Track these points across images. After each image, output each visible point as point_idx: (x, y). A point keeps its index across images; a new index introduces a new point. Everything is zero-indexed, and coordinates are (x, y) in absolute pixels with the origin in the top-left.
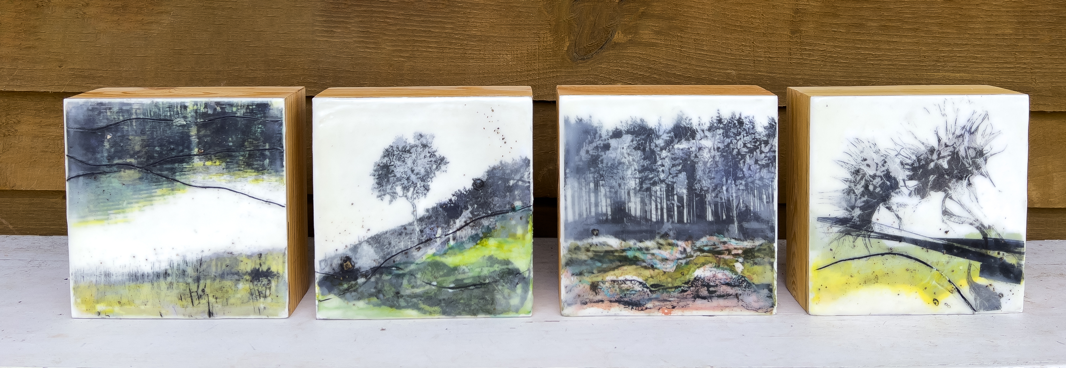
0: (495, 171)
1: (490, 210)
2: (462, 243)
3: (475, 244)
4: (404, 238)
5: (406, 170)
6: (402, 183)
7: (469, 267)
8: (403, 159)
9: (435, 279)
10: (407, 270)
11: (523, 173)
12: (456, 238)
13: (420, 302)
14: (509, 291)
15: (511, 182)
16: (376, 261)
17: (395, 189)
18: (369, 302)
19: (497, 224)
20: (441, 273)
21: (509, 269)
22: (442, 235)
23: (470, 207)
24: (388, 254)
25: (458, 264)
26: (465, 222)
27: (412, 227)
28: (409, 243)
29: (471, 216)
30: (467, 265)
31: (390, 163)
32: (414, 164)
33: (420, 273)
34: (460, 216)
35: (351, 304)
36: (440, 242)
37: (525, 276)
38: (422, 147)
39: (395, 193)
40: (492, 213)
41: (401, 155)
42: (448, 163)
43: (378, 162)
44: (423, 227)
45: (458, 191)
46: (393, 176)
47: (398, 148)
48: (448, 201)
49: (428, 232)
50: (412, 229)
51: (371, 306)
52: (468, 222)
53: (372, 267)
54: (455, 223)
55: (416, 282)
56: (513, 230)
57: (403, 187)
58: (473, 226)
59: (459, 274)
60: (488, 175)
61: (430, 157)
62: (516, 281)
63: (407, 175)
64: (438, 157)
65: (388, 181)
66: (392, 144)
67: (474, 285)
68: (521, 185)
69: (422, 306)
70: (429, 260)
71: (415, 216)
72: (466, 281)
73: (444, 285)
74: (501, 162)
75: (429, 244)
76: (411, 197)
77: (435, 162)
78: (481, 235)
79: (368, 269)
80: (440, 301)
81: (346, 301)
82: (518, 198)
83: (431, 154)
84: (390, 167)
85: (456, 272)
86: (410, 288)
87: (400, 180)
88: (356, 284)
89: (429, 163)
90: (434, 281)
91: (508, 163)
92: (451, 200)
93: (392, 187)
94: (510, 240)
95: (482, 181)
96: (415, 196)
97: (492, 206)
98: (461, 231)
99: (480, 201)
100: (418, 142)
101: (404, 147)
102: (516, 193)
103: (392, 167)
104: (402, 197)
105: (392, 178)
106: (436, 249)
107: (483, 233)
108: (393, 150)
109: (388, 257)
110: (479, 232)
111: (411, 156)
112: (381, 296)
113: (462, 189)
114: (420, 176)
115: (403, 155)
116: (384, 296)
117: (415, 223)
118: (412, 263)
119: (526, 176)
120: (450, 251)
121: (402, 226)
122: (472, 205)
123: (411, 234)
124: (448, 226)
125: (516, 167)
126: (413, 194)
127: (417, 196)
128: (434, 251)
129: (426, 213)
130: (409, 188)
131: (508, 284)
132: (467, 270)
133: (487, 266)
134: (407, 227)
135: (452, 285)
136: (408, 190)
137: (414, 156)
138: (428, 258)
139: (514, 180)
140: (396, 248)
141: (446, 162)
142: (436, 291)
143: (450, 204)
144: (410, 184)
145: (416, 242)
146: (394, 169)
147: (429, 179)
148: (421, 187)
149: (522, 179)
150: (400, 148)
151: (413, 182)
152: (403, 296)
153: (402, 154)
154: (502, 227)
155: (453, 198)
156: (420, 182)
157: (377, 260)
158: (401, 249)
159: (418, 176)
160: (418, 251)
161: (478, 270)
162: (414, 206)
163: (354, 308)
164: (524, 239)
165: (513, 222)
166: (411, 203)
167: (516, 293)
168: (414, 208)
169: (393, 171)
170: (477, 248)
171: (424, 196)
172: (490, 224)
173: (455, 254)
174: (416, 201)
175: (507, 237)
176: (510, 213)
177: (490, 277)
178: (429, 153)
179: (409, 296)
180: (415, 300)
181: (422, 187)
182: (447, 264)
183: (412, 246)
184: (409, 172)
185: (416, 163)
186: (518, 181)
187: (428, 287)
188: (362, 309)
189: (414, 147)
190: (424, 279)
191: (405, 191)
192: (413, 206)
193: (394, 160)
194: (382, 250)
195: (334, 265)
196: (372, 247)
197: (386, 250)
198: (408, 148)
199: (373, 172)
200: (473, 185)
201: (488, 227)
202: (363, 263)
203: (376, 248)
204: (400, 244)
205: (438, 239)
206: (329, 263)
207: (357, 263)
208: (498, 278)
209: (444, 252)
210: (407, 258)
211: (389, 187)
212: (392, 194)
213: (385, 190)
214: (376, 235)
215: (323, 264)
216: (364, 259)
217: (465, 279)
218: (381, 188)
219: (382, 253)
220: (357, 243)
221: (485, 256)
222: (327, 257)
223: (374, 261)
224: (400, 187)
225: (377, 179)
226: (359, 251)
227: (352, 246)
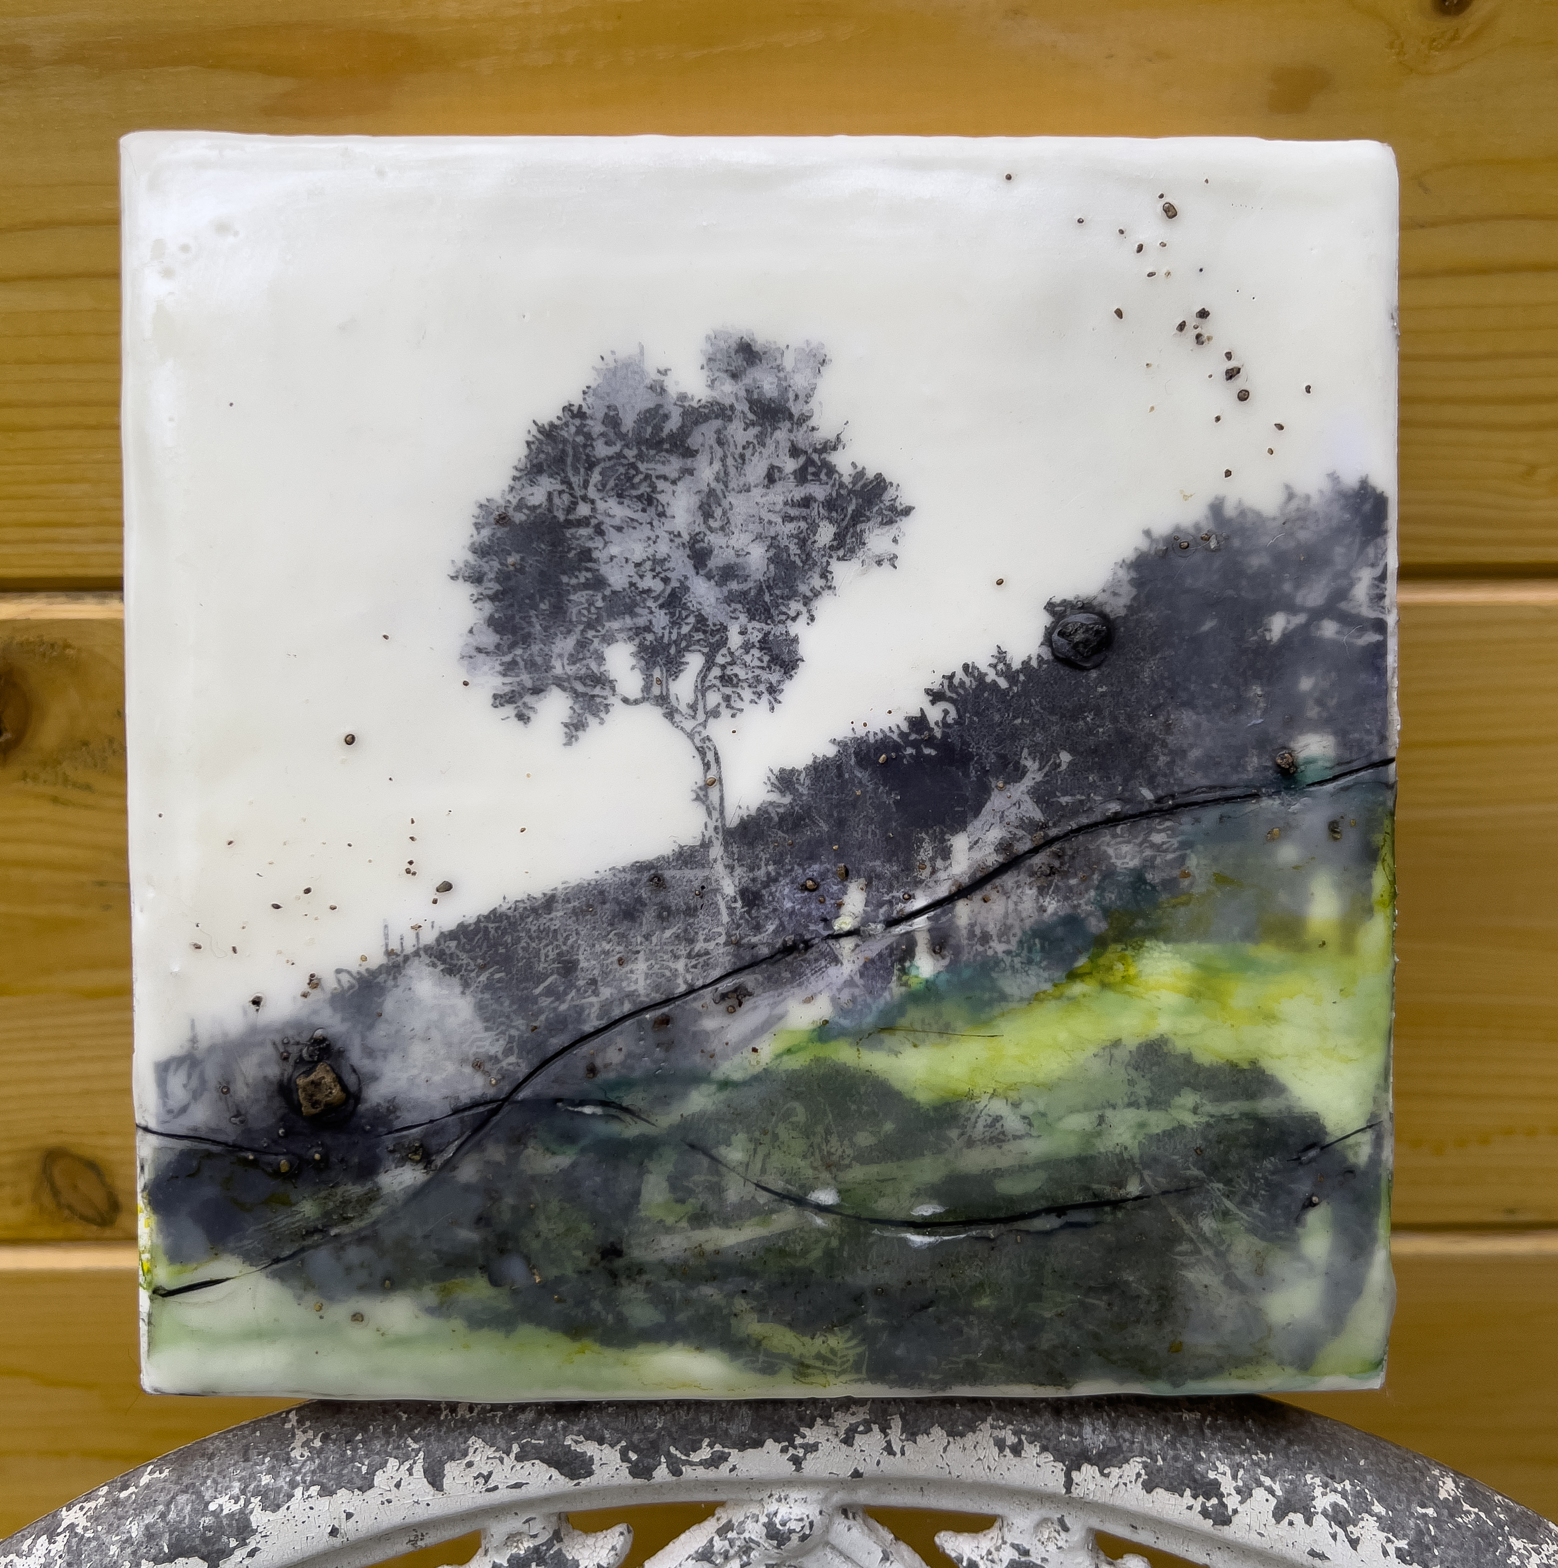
0: (1182, 562)
1: (1151, 783)
2: (988, 966)
3: (1059, 974)
4: (647, 937)
5: (663, 548)
6: (641, 622)
7: (1027, 1108)
8: (644, 489)
9: (825, 1175)
10: (666, 1119)
11: (1345, 574)
12: (952, 942)
13: (740, 1304)
14: (1260, 1244)
15: (1278, 625)
16: (488, 1066)
17: (601, 658)
18: (441, 1304)
19: (1193, 862)
20: (864, 1139)
21: (1261, 1122)
22: (867, 920)
23: (1031, 765)
24: (559, 1024)
25: (964, 1087)
26: (1004, 846)
27: (695, 876)
28: (680, 965)
29: (1038, 815)
30: (1014, 1095)
31: (571, 508)
32: (707, 514)
33: (740, 1139)
34: (977, 812)
35: (340, 1312)
36: (861, 962)
37: (1352, 1159)
38: (751, 416)
39: (601, 680)
40: (1159, 800)
41: (633, 466)
42: (907, 511)
43: (502, 502)
44: (761, 873)
45: (960, 675)
46: (586, 586)
47: (612, 421)
48: (905, 727)
49: (788, 905)
50: (696, 884)
51: (458, 1323)
52: (1022, 847)
53: (465, 1099)
54: (945, 853)
55: (717, 1190)
56: (1283, 897)
57: (642, 648)
58: (1053, 871)
59: (970, 1143)
60: (1138, 583)
61: (801, 476)
62: (1304, 1188)
63: (666, 580)
64: (847, 480)
65: (559, 612)
66: (577, 400)
67: (1059, 1210)
68: (1334, 642)
69: (753, 1326)
70: (795, 1063)
71: (716, 815)
72: (1008, 1187)
73: (885, 1206)
74: (1216, 509)
75: (797, 977)
76: (693, 707)
77: (830, 504)
78: (1096, 925)
79: (441, 1109)
80: (858, 1298)
81: (312, 1299)
82: (1313, 712)
83: (810, 462)
84: (568, 533)
85: (953, 1133)
86: (684, 1224)
87: (630, 611)
88: (373, 1196)
89: (793, 512)
90: (826, 1185)
91: (1258, 514)
92: (918, 723)
93: (582, 644)
94: (1267, 952)
95: (1103, 616)
96: (713, 698)
97: (1163, 760)
98: (978, 896)
99: (1090, 731)
100: (728, 391)
101: (654, 416)
102: (1306, 684)
103: (583, 532)
104: (636, 702)
105: (580, 597)
106: (834, 1000)
107: (1107, 912)
108: (588, 436)
109: (556, 1042)
110: (1086, 903)
111: (690, 472)
112: (515, 1268)
113: (983, 661)
114: (744, 587)
115: (642, 467)
116: (531, 1266)
117: (716, 851)
118: (696, 1078)
119: (1361, 591)
120: (914, 1015)
121: (640, 867)
122: (1044, 755)
123: (691, 912)
124: (908, 868)
125: (1303, 536)
126: (702, 689)
127: (727, 698)
128: (821, 1009)
129: (775, 797)
130: (680, 653)
131: (1256, 1208)
132: (1012, 1123)
133: (1133, 1104)
134: (668, 874)
135: (926, 1210)
136: (674, 667)
137: (707, 472)
138: (789, 1051)
139: (1291, 608)
140: (606, 992)
141: (892, 509)
142: (835, 1243)
143: (915, 744)
144: (685, 629)
145: (722, 959)
146: (590, 544)
147: (795, 606)
148: (747, 647)
149: (1343, 605)
150: (628, 422)
151: (701, 620)
152: (641, 1271)
153: (640, 456)
154: (1221, 880)
155: (935, 714)
156: (743, 618)
157: (495, 1059)
158: (630, 995)
159: (734, 586)
160: (731, 1011)
161: (1080, 1122)
162: (710, 756)
163: (360, 1335)
164: (1348, 946)
165: (1288, 853)
166: (691, 736)
167: (1300, 1258)
168: (707, 766)
169: (586, 555)
170: (1072, 999)
171: (766, 696)
172: (1149, 864)
173: (945, 1032)
174: (719, 730)
175: (1248, 935)
176: (1266, 803)
177: (1150, 1162)
178: (795, 451)
179: (677, 1270)
180: (709, 1292)
181: (756, 652)
182: (898, 1085)
183: (699, 983)
184: (680, 565)
185: (718, 512)
186: (1317, 615)
187: (786, 1218)
188: (403, 1342)
189: (706, 418)
190: (763, 1171)
191: (657, 673)
192: (701, 751)
193: (592, 493)
194: (525, 1003)
195: (241, 1091)
196: (466, 984)
197: (545, 1002)
198: (673, 424)
199: (471, 558)
200: (1048, 640)
201: (1138, 877)
202: (412, 1080)
203: (488, 987)
204: (627, 968)
205: (847, 945)
206: (212, 1074)
207: (374, 1078)
208: (1195, 1172)
209: (884, 1013)
210: (668, 1046)
211: (564, 645)
212: (580, 688)
213: (539, 660)
214: (487, 918)
215: (177, 1083)
216: (418, 1051)
217: (999, 1173)
218: (519, 651)
219: (520, 1022)
220: (377, 959)
221: (1117, 1043)
222: (204, 1043)
223: (478, 1065)
224: (631, 648)
225: (493, 598)
226: (389, 1005)
227: (345, 978)
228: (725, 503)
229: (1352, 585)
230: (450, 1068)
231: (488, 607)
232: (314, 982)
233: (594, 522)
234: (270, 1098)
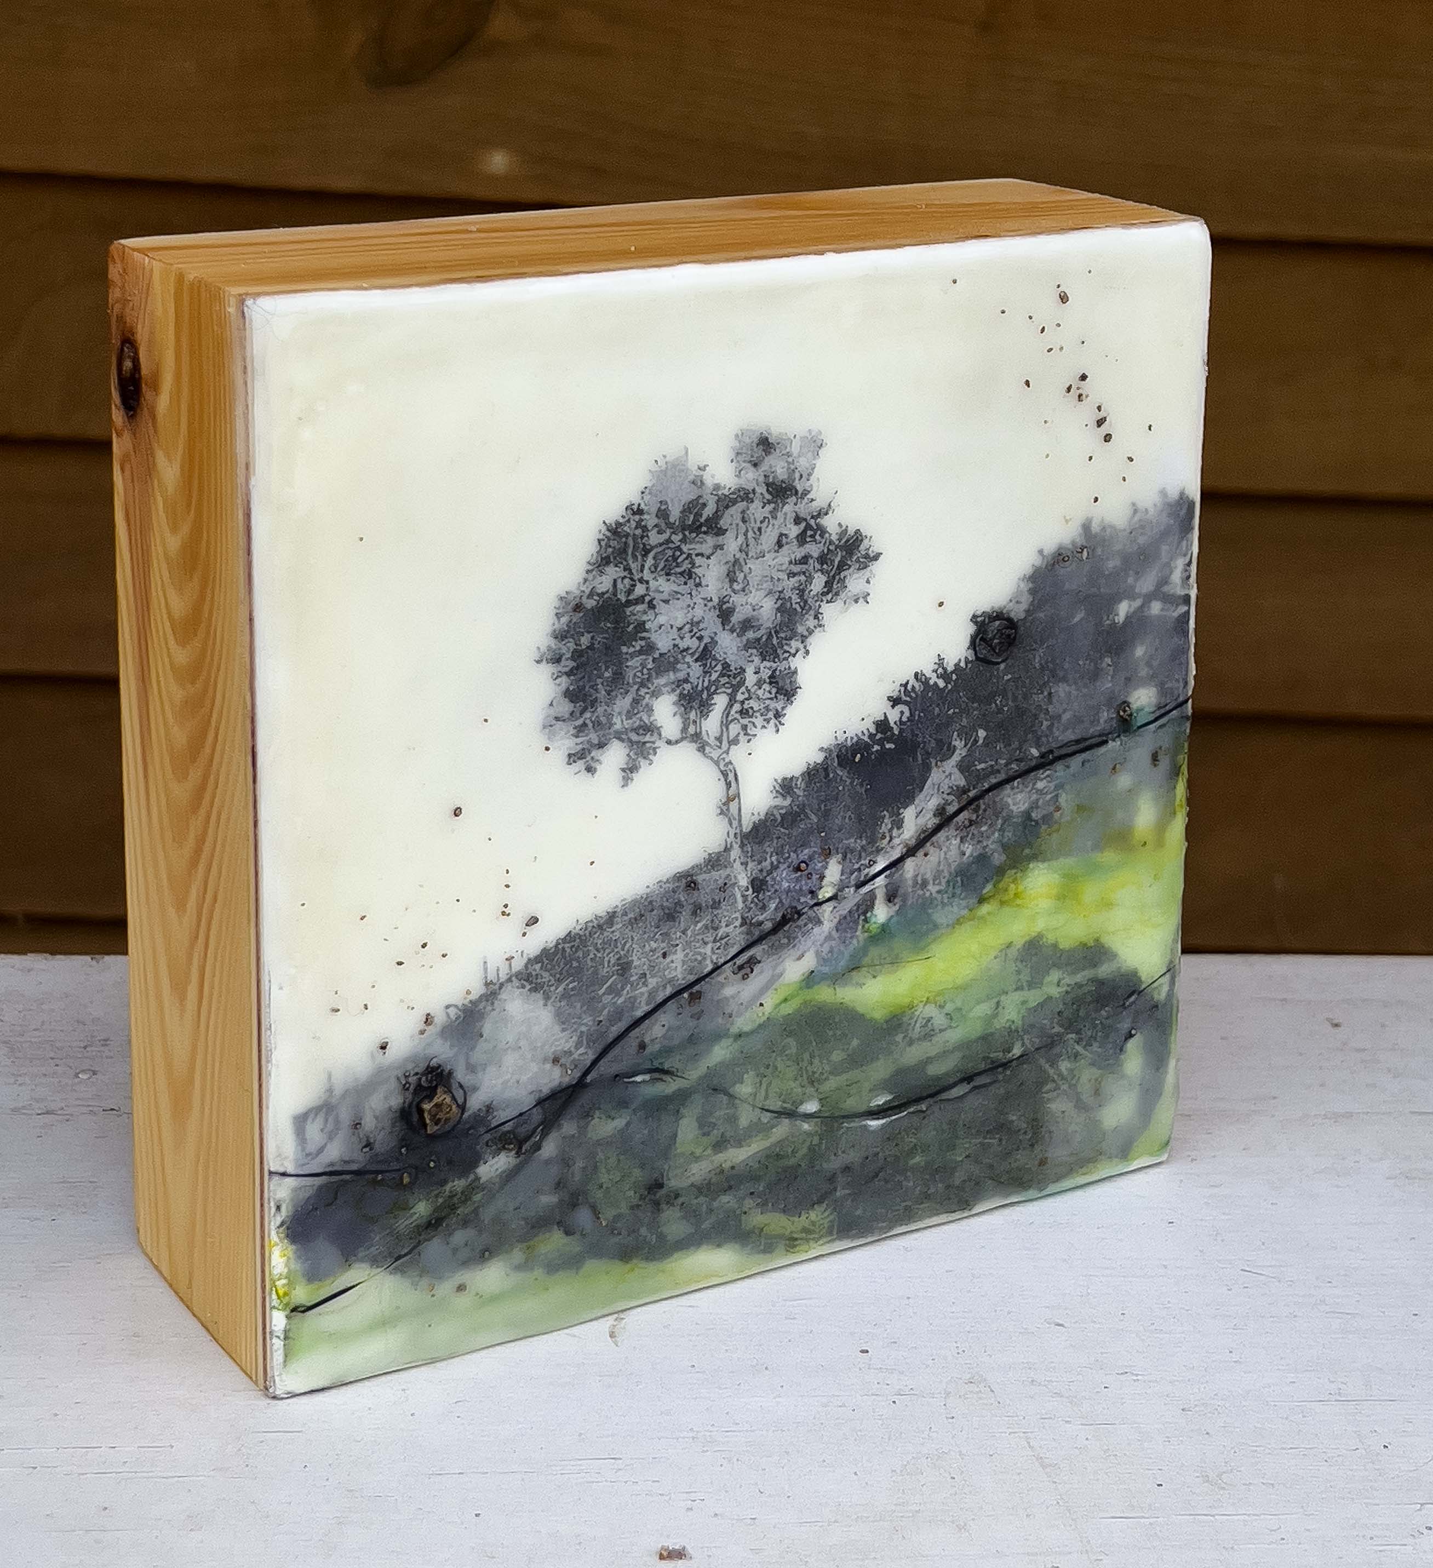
0: (1062, 571)
1: (1038, 746)
2: (926, 905)
3: (973, 901)
4: (684, 932)
5: (699, 612)
6: (681, 675)
7: (949, 1007)
8: (686, 565)
9: (810, 1090)
10: (695, 1073)
11: (1168, 565)
12: (901, 891)
13: (748, 1202)
14: (1096, 1072)
15: (1123, 609)
16: (563, 1061)
17: (650, 710)
19: (1063, 799)
20: (837, 1056)
21: (1100, 983)
22: (841, 887)
23: (958, 743)
24: (618, 1014)
25: (907, 1001)
26: (940, 811)
27: (718, 875)
28: (708, 950)
29: (962, 782)
30: (940, 999)
31: (630, 591)
32: (732, 579)
33: (749, 1077)
34: (921, 791)
36: (836, 921)
37: (1156, 997)
38: (768, 497)
39: (650, 729)
40: (1043, 756)
41: (679, 548)
42: (877, 557)
43: (577, 593)
44: (767, 864)
45: (912, 681)
46: (640, 652)
47: (663, 514)
48: (873, 731)
49: (785, 885)
50: (721, 882)
51: (539, 1272)
52: (951, 809)
53: (546, 1091)
54: (899, 824)
55: (732, 1119)
56: (1120, 815)
57: (682, 696)
58: (971, 823)
59: (911, 1043)
60: (1033, 592)
61: (802, 539)
62: (1125, 1025)
63: (700, 638)
64: (834, 538)
65: (618, 677)
66: (636, 499)
67: (968, 1079)
68: (1159, 617)
69: (757, 1219)
70: (788, 1009)
71: (735, 823)
72: (935, 1070)
73: (852, 1104)
74: (1086, 527)
75: (791, 939)
76: (719, 739)
77: (822, 559)
78: (998, 858)
79: (528, 1102)
80: (833, 1176)
82: (1144, 672)
83: (808, 527)
84: (628, 611)
85: (899, 1038)
86: (709, 1151)
87: (672, 667)
88: (475, 1186)
89: (796, 569)
90: (810, 1098)
91: (1112, 527)
92: (882, 725)
93: (636, 701)
94: (1108, 856)
95: (1009, 620)
96: (734, 729)
97: (1045, 723)
98: (920, 853)
99: (1000, 710)
100: (751, 478)
101: (696, 506)
102: (1140, 651)
103: (640, 608)
104: (677, 742)
105: (635, 662)
106: (817, 953)
107: (1005, 847)
108: (645, 529)
109: (615, 1030)
110: (992, 844)
111: (721, 547)
112: (584, 1216)
113: (927, 668)
114: (758, 634)
115: (685, 548)
116: (596, 1211)
117: (735, 853)
118: (718, 1036)
119: (1176, 577)
120: (874, 952)
121: (679, 877)
122: (967, 734)
123: (716, 905)
124: (872, 841)
125: (1142, 540)
126: (726, 723)
127: (744, 728)
128: (809, 962)
129: (779, 801)
130: (710, 696)
131: (1095, 1046)
132: (939, 1020)
133: (1019, 988)
134: (699, 879)
135: (880, 1100)
136: (705, 707)
137: (732, 544)
138: (785, 1000)
139: (1132, 597)
140: (652, 982)
141: (867, 556)
142: (816, 1140)
143: (880, 742)
144: (714, 676)
145: (738, 937)
146: (645, 618)
147: (795, 644)
148: (759, 684)
149: (1165, 589)
150: (675, 514)
151: (726, 666)
152: (677, 1195)
153: (684, 540)
154: (1080, 808)
155: (893, 716)
156: (757, 660)
157: (570, 1053)
158: (670, 981)
159: (750, 635)
160: (745, 977)
161: (984, 1009)
162: (731, 777)
163: (462, 1300)
164: (1160, 843)
165: (1124, 781)
166: (717, 763)
167: (1123, 1077)
168: (729, 785)
169: (641, 626)
170: (982, 918)
171: (773, 721)
172: (1035, 806)
173: (895, 962)
174: (737, 755)
175: (1098, 847)
176: (1111, 744)
177: (1029, 1028)
178: (798, 520)
179: (706, 1189)
180: (727, 1199)
181: (766, 687)
182: (861, 1010)
183: (722, 961)
184: (711, 623)
185: (740, 576)
186: (1149, 598)
187: (783, 1129)
188: (497, 1298)
189: (734, 502)
190: (766, 1097)
191: (692, 715)
192: (725, 774)
193: (647, 575)
194: (591, 1004)
195: (369, 1123)
196: (547, 998)
197: (607, 999)
198: (708, 511)
199: (553, 643)
200: (973, 645)
201: (1027, 815)
202: (505, 1083)
203: (565, 996)
204: (668, 959)
205: (828, 908)
206: (345, 1116)
207: (475, 1089)
208: (1057, 1029)
209: (852, 956)
210: (698, 1016)
211: (623, 703)
212: (634, 737)
213: (604, 720)
214: (564, 940)
215: (314, 1131)
216: (510, 1060)
217: (929, 1060)
218: (588, 715)
219: (588, 1020)
220: (478, 990)
221: (1009, 945)
222: (338, 1092)
223: (556, 1060)
224: (673, 697)
225: (568, 674)
226: (487, 1028)
227: (452, 1012)
228: (746, 569)
229: (1171, 573)
230: (534, 1067)
231: (564, 681)
232: (428, 1020)
233: (647, 599)
234: (393, 1125)
